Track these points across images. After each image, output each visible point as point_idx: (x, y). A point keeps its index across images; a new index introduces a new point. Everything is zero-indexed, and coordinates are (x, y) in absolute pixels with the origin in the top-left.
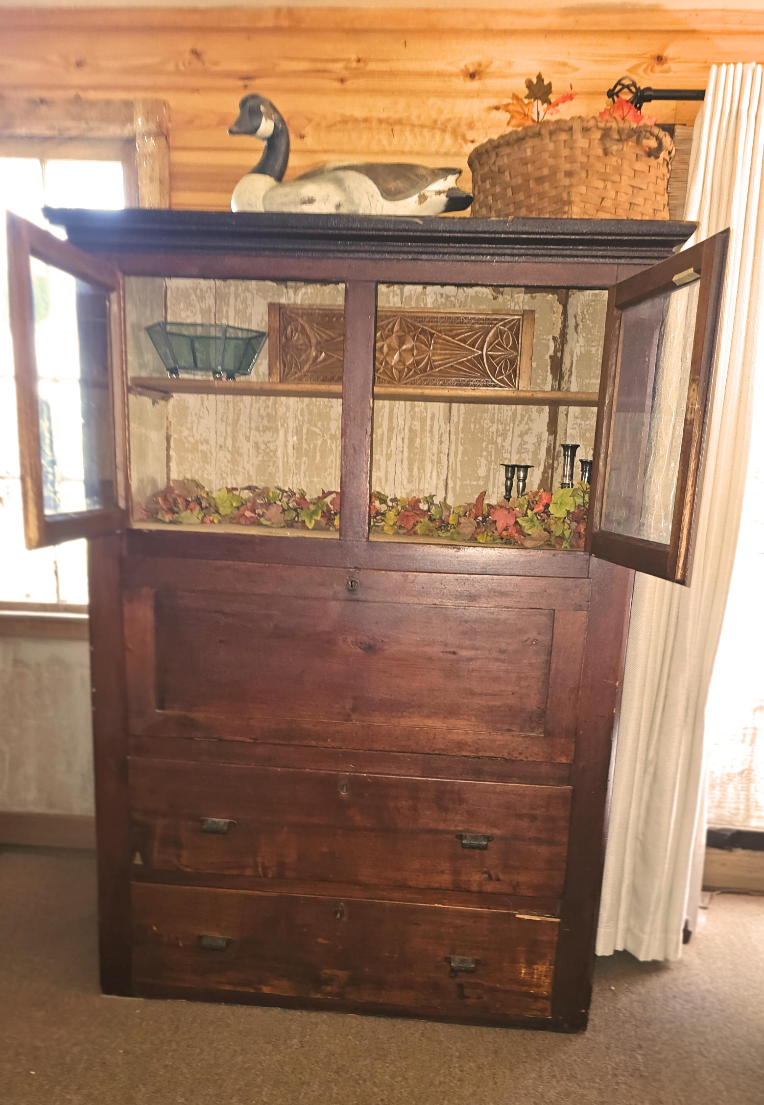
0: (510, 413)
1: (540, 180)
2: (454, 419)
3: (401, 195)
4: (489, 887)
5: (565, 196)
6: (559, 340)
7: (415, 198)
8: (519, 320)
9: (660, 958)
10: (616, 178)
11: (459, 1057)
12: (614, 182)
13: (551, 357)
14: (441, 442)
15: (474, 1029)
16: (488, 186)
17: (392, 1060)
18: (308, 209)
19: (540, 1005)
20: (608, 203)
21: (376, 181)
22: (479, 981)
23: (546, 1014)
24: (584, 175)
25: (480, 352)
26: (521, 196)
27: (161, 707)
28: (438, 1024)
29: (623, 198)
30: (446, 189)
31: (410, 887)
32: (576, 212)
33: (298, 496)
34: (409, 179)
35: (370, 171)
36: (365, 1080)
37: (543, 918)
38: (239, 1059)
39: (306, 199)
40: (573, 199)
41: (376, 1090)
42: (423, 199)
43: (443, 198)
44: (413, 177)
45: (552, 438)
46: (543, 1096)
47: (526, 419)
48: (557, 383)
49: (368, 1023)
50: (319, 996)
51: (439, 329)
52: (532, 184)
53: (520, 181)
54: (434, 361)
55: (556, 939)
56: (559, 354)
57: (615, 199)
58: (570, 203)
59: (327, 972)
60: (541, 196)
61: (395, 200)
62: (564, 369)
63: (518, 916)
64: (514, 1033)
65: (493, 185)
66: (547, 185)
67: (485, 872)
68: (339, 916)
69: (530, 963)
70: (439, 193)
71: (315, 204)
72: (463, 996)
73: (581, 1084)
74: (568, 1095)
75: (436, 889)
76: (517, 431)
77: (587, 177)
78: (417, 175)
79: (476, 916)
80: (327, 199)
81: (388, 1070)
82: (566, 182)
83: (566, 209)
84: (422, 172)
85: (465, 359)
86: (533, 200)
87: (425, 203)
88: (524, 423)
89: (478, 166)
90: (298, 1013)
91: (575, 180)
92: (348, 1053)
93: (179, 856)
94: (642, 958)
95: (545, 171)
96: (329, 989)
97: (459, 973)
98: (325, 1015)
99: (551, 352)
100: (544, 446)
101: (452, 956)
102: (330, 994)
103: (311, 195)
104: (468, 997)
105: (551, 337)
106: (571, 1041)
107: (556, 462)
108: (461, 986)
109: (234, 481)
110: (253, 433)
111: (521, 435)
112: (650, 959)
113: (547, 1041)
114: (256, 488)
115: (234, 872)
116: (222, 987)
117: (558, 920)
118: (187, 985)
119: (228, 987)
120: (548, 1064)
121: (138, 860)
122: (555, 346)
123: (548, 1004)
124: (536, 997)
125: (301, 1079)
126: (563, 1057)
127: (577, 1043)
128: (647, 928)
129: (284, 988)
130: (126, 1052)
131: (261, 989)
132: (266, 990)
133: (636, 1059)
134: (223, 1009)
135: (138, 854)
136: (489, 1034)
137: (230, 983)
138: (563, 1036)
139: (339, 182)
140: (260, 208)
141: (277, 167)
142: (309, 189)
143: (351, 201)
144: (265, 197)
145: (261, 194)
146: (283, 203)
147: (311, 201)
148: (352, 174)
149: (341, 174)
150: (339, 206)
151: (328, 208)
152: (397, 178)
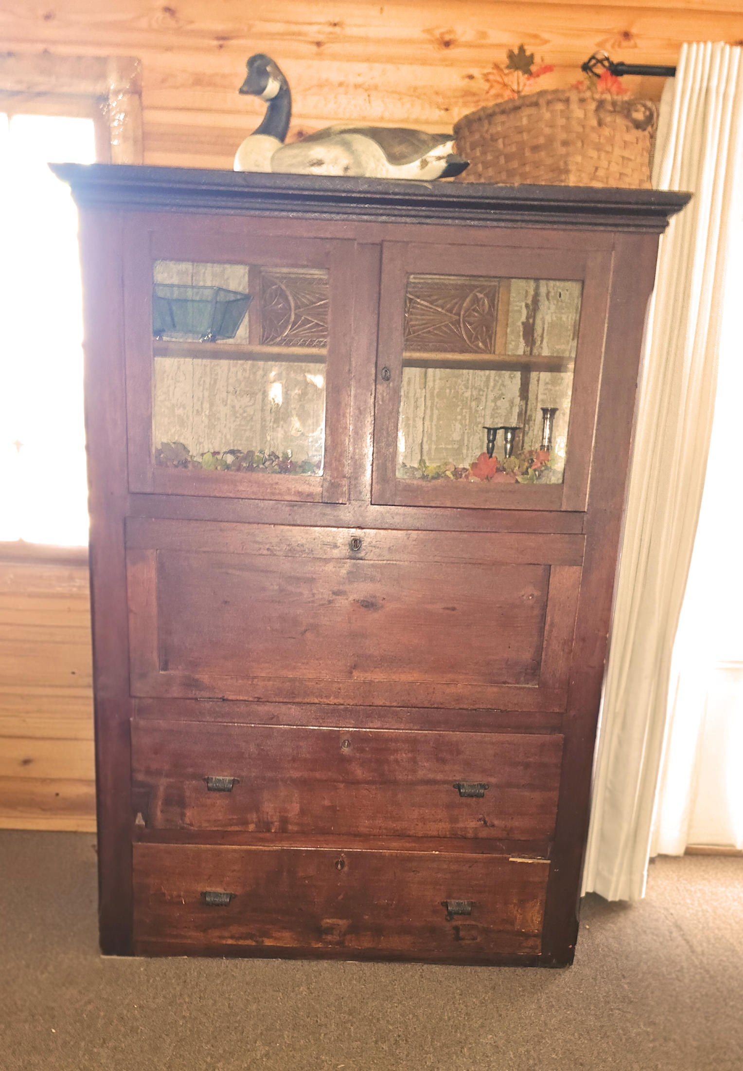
0: (484, 379)
1: (535, 149)
2: (430, 384)
3: (404, 160)
4: (484, 833)
5: (562, 164)
6: (531, 308)
7: (417, 163)
8: (495, 286)
9: (625, 898)
10: (609, 148)
11: (461, 995)
12: (607, 152)
13: (523, 323)
14: (416, 407)
15: (469, 969)
16: (478, 154)
17: (398, 1000)
18: (316, 171)
19: (531, 942)
20: (601, 173)
21: (381, 144)
22: (474, 923)
23: (537, 951)
24: (579, 144)
25: (457, 317)
26: (515, 164)
27: (165, 668)
28: (434, 966)
29: (614, 168)
30: (445, 155)
31: (409, 836)
32: (572, 181)
33: (281, 459)
34: (413, 144)
35: (375, 134)
36: (378, 1019)
37: (535, 861)
38: (254, 1007)
39: (315, 161)
40: (570, 167)
41: (391, 1027)
42: (424, 163)
43: (443, 164)
44: (416, 142)
45: (523, 403)
46: (546, 1024)
47: (499, 384)
48: (529, 349)
49: (368, 968)
50: (320, 945)
51: (418, 294)
52: (528, 153)
53: (514, 149)
54: (413, 326)
55: (547, 879)
56: (531, 321)
57: (608, 169)
58: (567, 172)
59: (328, 921)
60: (537, 165)
61: (400, 164)
62: (535, 335)
63: (511, 859)
64: (507, 971)
65: (484, 153)
66: (543, 154)
67: (480, 820)
68: (339, 866)
69: (522, 903)
70: (439, 158)
71: (324, 166)
72: (458, 938)
73: (578, 1011)
74: (569, 1022)
75: (435, 837)
76: (491, 396)
77: (583, 145)
78: (419, 140)
79: (475, 861)
80: (335, 162)
81: (397, 1009)
82: (562, 150)
83: (563, 177)
84: (424, 137)
85: (443, 324)
86: (527, 169)
87: (427, 168)
88: (497, 388)
89: (467, 134)
90: (299, 963)
91: (571, 149)
92: (356, 996)
93: (183, 815)
94: (610, 898)
95: (542, 140)
96: (329, 938)
97: (455, 917)
98: (325, 964)
99: (523, 319)
100: (516, 410)
101: (448, 901)
102: (330, 943)
103: (318, 158)
104: (463, 939)
105: (523, 304)
106: (560, 975)
107: (527, 426)
108: (457, 929)
109: (210, 446)
110: (230, 397)
111: (495, 400)
112: (617, 899)
113: (538, 976)
114: (239, 451)
115: (237, 828)
116: (224, 942)
117: (549, 862)
118: (189, 941)
119: (230, 942)
120: (544, 996)
121: (140, 820)
122: (528, 313)
123: (539, 942)
124: (527, 936)
125: (317, 1021)
126: (557, 989)
127: (566, 976)
128: (616, 871)
129: (286, 939)
130: (141, 1007)
131: (263, 941)
132: (268, 942)
133: (622, 987)
134: (226, 963)
135: (140, 815)
136: (484, 972)
137: (232, 937)
138: (552, 971)
139: (347, 145)
140: (267, 168)
141: (280, 129)
142: (318, 151)
143: (359, 164)
144: (273, 158)
145: (270, 154)
146: (292, 165)
147: (320, 163)
148: (359, 138)
149: (347, 137)
150: (346, 169)
151: (337, 171)
152: (401, 143)
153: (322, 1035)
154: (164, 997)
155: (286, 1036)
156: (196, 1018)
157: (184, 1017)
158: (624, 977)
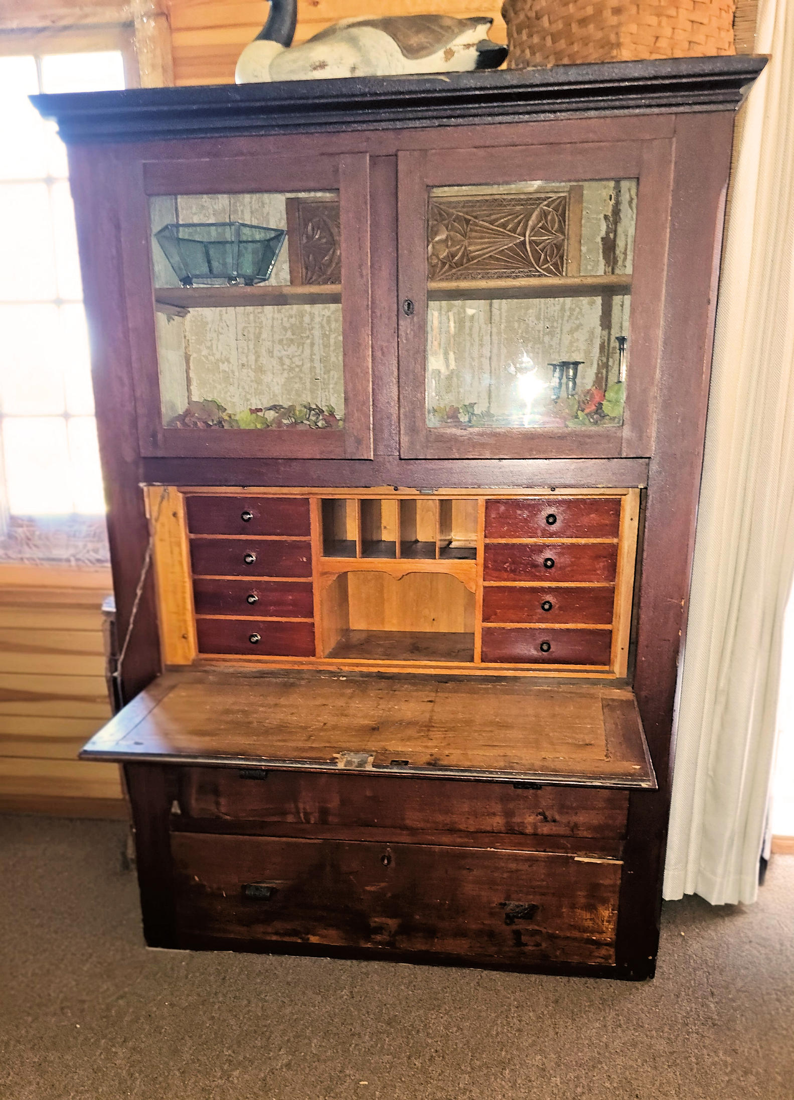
0: (558, 307)
1: (583, 22)
2: (496, 317)
3: (424, 52)
4: (545, 829)
5: (613, 38)
6: (611, 219)
7: (440, 54)
8: (565, 197)
9: (733, 902)
10: (672, 12)
11: (517, 1007)
12: (669, 17)
13: (603, 239)
14: (481, 345)
15: (533, 977)
16: (524, 37)
17: (446, 1010)
18: (320, 74)
19: (603, 952)
20: (663, 43)
21: (394, 37)
22: (537, 928)
23: (610, 961)
24: (634, 10)
25: (522, 239)
26: (562, 44)
28: (495, 972)
29: (681, 36)
30: (476, 42)
31: (461, 831)
32: (626, 53)
33: (326, 413)
34: (433, 31)
35: (388, 25)
36: (418, 1032)
37: (605, 861)
38: (288, 1010)
39: (317, 64)
40: (622, 40)
41: (430, 1041)
42: (449, 54)
43: (473, 54)
44: (436, 28)
45: (605, 333)
46: (607, 1046)
47: (575, 313)
48: (610, 268)
49: (422, 972)
50: (369, 945)
51: (474, 214)
52: (575, 27)
53: (560, 25)
54: (471, 252)
55: (619, 882)
56: (612, 235)
57: (671, 38)
58: (619, 45)
59: (377, 920)
60: (585, 41)
61: (417, 58)
62: (617, 252)
63: (576, 859)
64: (577, 982)
65: (530, 36)
66: (591, 27)
67: (540, 814)
68: (386, 862)
69: (591, 907)
70: (468, 46)
71: (328, 68)
72: (519, 943)
73: (648, 1033)
74: (634, 1045)
75: (488, 832)
76: (567, 327)
77: (638, 13)
78: (441, 27)
79: (532, 860)
80: (341, 61)
81: (442, 1020)
82: (613, 20)
83: (614, 53)
84: (447, 22)
85: (506, 247)
86: (576, 47)
87: (453, 60)
88: (573, 318)
89: (512, 15)
90: (349, 962)
91: (623, 18)
92: (400, 1003)
93: (217, 803)
94: (714, 901)
95: (590, 10)
96: (379, 938)
97: (516, 920)
98: (376, 965)
99: (603, 233)
100: (597, 343)
101: (507, 902)
102: (380, 943)
103: (322, 59)
104: (526, 945)
105: (602, 216)
106: (637, 989)
107: (611, 360)
108: (517, 934)
109: (258, 402)
110: (278, 347)
111: (571, 332)
112: (723, 904)
113: (612, 990)
114: (281, 407)
115: (275, 819)
116: (268, 938)
117: (621, 862)
118: (232, 936)
119: (274, 938)
120: (613, 1013)
121: (176, 809)
122: (608, 226)
123: (612, 951)
124: (598, 944)
125: (351, 1030)
126: (629, 1006)
127: (644, 991)
128: (720, 870)
129: (333, 937)
130: (172, 1005)
131: (308, 939)
132: (314, 939)
133: (708, 1006)
134: (271, 959)
135: (175, 803)
136: (550, 982)
137: (276, 933)
138: (629, 983)
139: (353, 41)
140: (266, 78)
141: (285, 30)
142: (320, 52)
143: (367, 62)
144: (271, 66)
145: (268, 62)
146: (292, 72)
147: (322, 65)
148: (368, 30)
149: (355, 31)
150: (354, 69)
151: (342, 72)
152: (418, 32)
153: (353, 1045)
154: (199, 995)
155: (313, 1045)
156: (224, 1020)
157: (213, 1018)
158: (712, 994)
